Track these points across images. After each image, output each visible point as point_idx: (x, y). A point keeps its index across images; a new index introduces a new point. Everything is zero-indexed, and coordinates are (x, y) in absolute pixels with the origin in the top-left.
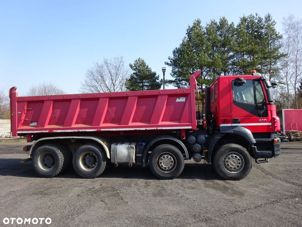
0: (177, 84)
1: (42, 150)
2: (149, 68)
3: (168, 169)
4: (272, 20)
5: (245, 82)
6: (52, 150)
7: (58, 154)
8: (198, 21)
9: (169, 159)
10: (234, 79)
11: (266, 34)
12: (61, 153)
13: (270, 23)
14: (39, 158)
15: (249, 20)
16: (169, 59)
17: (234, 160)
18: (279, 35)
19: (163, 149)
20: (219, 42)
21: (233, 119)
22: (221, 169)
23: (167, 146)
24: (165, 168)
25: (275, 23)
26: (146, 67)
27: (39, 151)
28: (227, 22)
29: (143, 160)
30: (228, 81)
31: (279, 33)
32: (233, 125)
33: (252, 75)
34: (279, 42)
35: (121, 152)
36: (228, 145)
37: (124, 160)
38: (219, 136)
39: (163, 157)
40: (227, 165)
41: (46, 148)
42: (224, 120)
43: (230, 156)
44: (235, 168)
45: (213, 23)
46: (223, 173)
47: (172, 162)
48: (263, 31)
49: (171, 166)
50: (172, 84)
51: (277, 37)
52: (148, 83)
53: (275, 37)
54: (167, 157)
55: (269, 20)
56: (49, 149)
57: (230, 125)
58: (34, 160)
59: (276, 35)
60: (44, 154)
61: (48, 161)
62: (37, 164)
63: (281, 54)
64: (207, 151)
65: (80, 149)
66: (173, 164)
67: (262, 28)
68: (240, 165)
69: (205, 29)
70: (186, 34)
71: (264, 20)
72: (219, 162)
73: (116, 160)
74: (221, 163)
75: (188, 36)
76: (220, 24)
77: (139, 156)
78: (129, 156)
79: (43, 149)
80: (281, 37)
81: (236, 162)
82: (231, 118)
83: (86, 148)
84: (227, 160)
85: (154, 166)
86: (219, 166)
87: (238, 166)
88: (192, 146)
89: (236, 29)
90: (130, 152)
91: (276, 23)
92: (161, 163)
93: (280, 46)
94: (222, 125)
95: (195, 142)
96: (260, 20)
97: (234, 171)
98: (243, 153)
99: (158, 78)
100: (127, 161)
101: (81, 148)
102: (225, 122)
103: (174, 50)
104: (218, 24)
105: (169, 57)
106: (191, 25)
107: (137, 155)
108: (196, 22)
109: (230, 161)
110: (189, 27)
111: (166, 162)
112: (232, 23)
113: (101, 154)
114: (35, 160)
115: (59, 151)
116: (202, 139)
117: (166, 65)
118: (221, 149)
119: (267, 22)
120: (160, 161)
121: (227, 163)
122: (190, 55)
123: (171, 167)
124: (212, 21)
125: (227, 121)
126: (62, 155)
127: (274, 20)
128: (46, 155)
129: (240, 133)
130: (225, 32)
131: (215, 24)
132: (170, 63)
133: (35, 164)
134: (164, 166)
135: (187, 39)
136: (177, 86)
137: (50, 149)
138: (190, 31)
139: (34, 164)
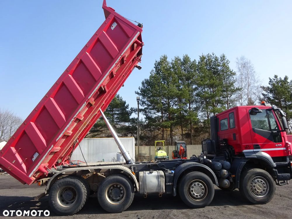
0: (146, 112)
1: (62, 184)
2: (120, 97)
3: (200, 197)
4: (227, 60)
5: (262, 111)
6: (74, 183)
7: (81, 187)
8: (164, 57)
9: (199, 186)
10: (251, 109)
11: (223, 71)
12: (84, 186)
13: (225, 62)
14: (58, 193)
15: (207, 58)
16: (139, 89)
17: (259, 184)
18: (233, 72)
19: (194, 176)
20: (185, 75)
21: (254, 145)
22: (249, 194)
23: (197, 173)
24: (197, 196)
25: (228, 62)
26: (117, 96)
27: (58, 185)
28: (190, 59)
29: (174, 189)
30: (245, 110)
31: (232, 71)
32: (255, 150)
33: (264, 106)
34: (233, 78)
35: (151, 182)
36: (253, 169)
37: (154, 190)
38: (244, 162)
39: (194, 185)
40: (254, 189)
41: (67, 182)
42: (246, 146)
43: (256, 180)
44: (261, 192)
45: (177, 59)
46: (251, 198)
47: (203, 189)
48: (219, 68)
49: (202, 193)
50: (141, 112)
51: (232, 74)
52: (118, 111)
53: (229, 74)
54: (198, 184)
55: (224, 59)
56: (70, 182)
57: (252, 150)
58: (52, 196)
59: (231, 72)
60: (64, 187)
61: (68, 196)
62: (56, 201)
63: (237, 88)
64: (234, 176)
65: (106, 181)
66: (204, 191)
67: (219, 66)
68: (265, 189)
69: (171, 64)
70: (155, 67)
71: (219, 59)
72: (247, 187)
73: (145, 191)
74: (249, 188)
75: (156, 69)
76: (184, 61)
77: (169, 185)
78: (159, 186)
79: (63, 182)
80: (234, 74)
81: (262, 186)
82: (252, 144)
83: (114, 179)
84: (254, 184)
85: (185, 195)
86: (247, 191)
87: (264, 190)
88: (219, 171)
89: (198, 65)
90: (159, 181)
91: (230, 62)
92: (192, 191)
93: (234, 81)
94: (245, 151)
95: (221, 167)
96: (216, 59)
97: (260, 195)
98: (267, 177)
99: (127, 107)
100: (158, 191)
101: (108, 180)
102: (247, 148)
103: (143, 82)
104: (182, 60)
105: (140, 87)
106: (159, 60)
107: (167, 184)
108: (163, 58)
109: (257, 185)
110: (157, 62)
111: (197, 190)
112: (195, 60)
113: (129, 185)
114: (54, 196)
115: (82, 183)
116: (228, 165)
117: (137, 94)
118: (248, 174)
119: (223, 61)
120: (191, 189)
121: (254, 188)
122: (161, 86)
123: (202, 195)
124: (176, 57)
125: (248, 146)
126: (85, 189)
127: (228, 60)
128: (66, 189)
129: (262, 158)
130: (188, 67)
131: (180, 60)
132: (140, 92)
133: (53, 200)
134: (196, 194)
135: (154, 72)
136: (145, 115)
137: (72, 182)
138: (157, 66)
139: (51, 201)
